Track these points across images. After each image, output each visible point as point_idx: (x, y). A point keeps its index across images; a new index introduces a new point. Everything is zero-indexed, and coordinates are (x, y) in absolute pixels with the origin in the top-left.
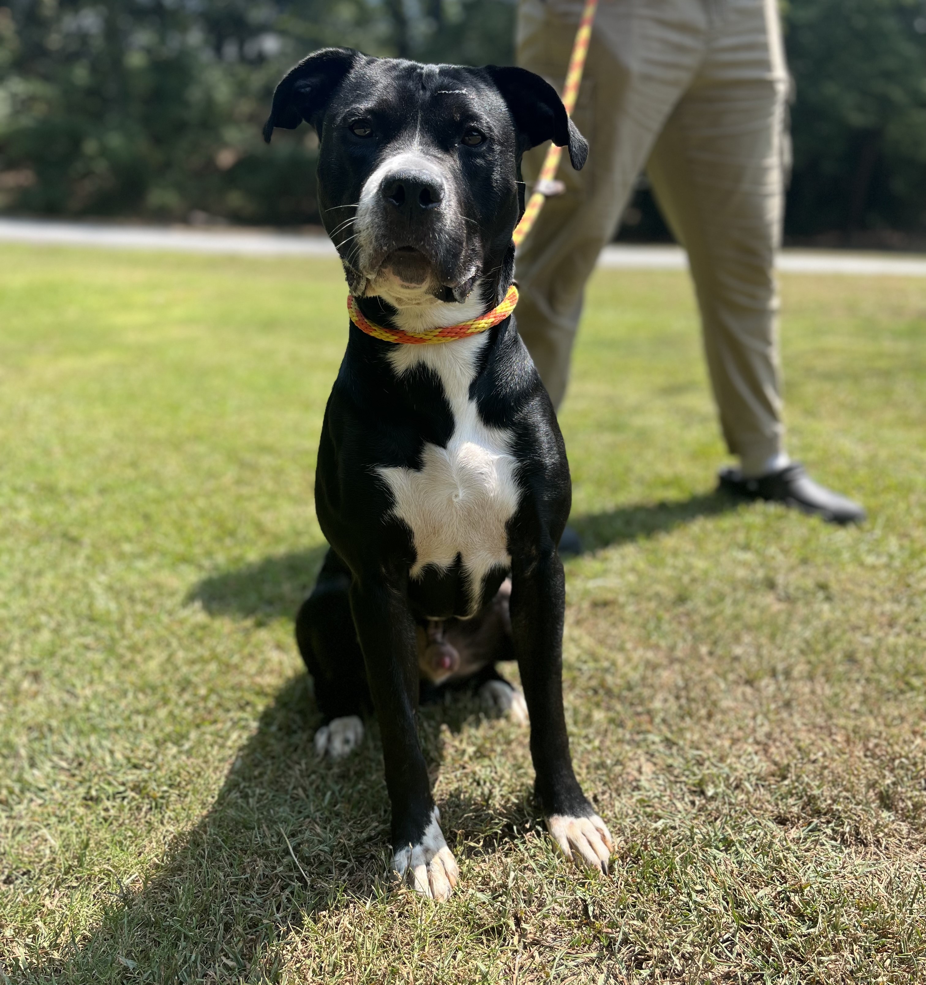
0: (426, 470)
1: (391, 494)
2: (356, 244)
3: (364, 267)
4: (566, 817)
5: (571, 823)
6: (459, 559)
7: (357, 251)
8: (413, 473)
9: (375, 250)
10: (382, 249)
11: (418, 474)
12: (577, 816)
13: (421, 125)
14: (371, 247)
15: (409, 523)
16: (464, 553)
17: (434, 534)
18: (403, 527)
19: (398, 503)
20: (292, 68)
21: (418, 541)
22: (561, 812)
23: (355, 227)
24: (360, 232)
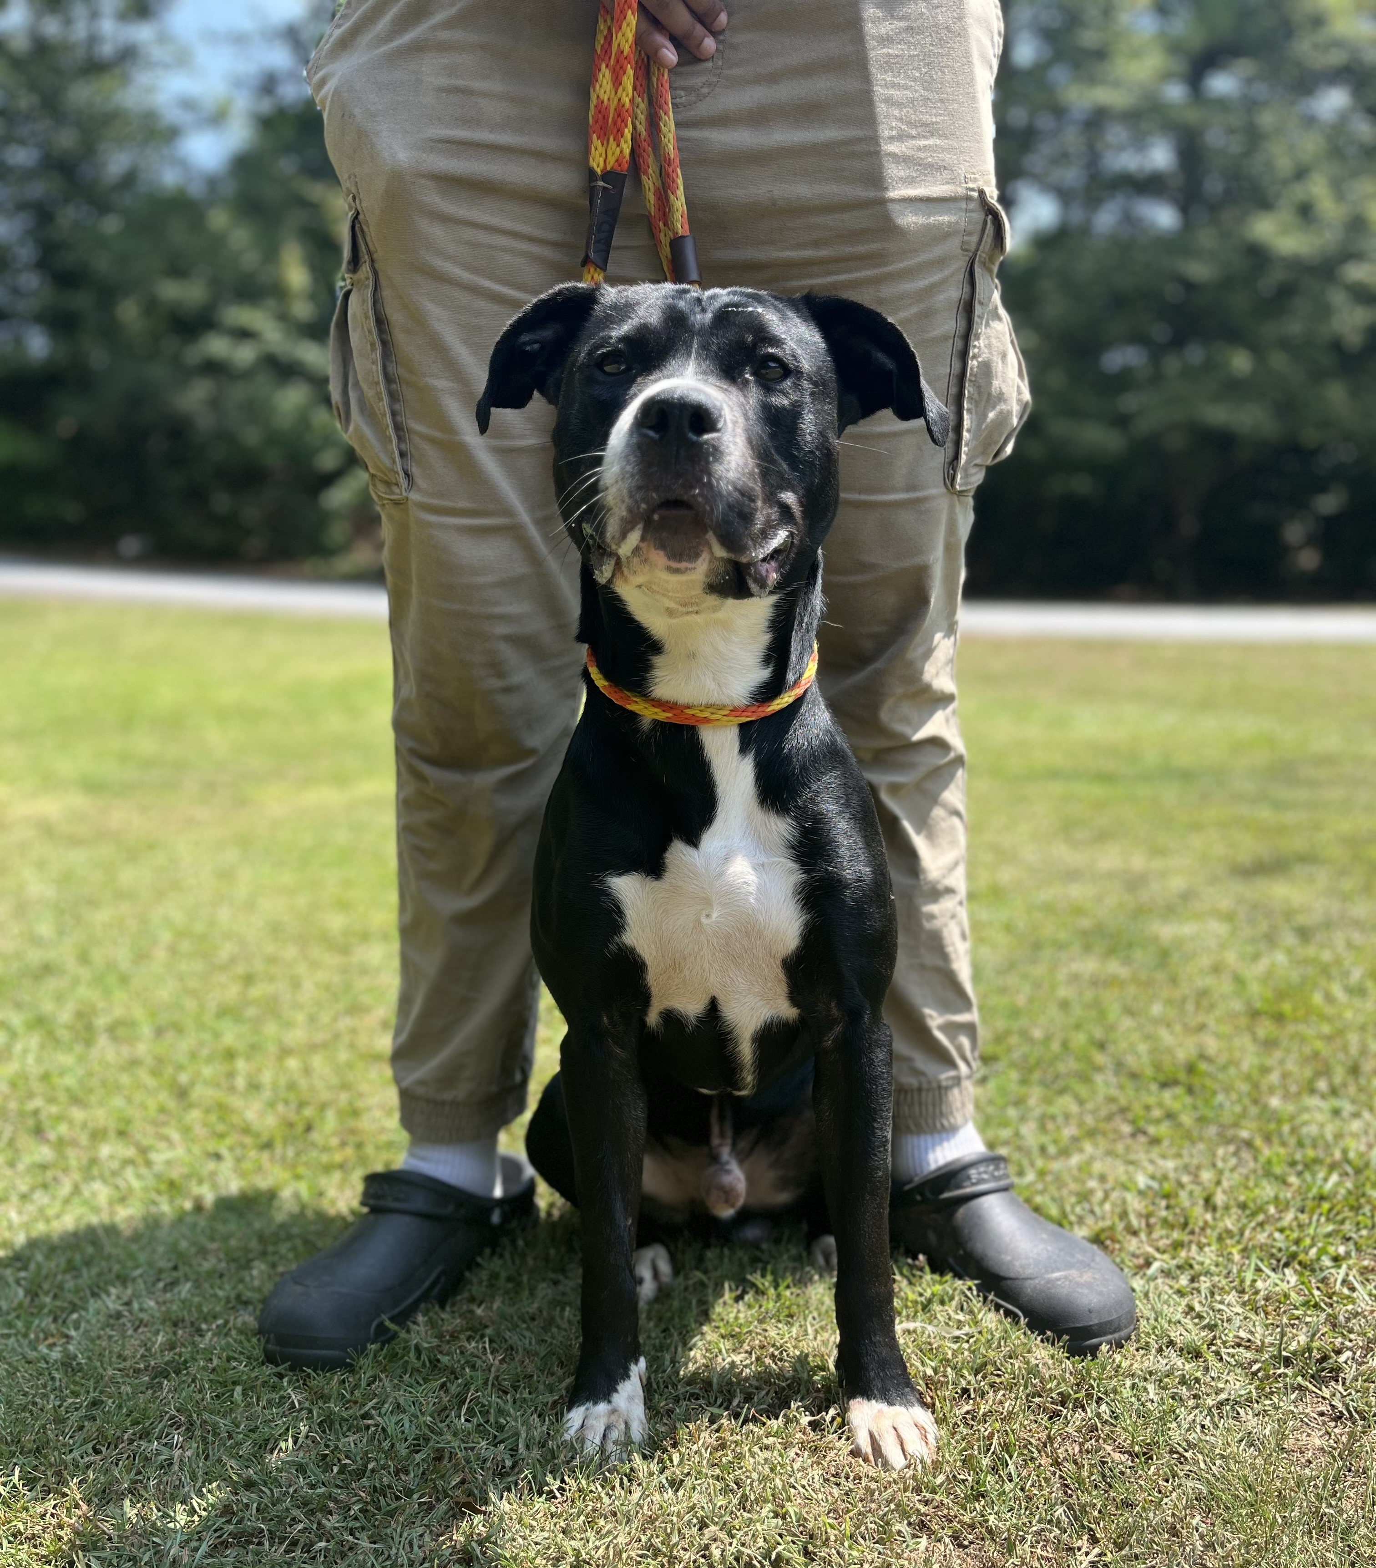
0: (668, 876)
1: (620, 912)
2: (603, 507)
3: (613, 538)
4: (874, 1402)
5: (880, 1411)
6: (713, 1006)
7: (603, 518)
8: (651, 884)
9: (630, 510)
10: (638, 507)
11: (656, 884)
12: (891, 1403)
13: (697, 353)
14: (623, 507)
15: (642, 953)
16: (721, 998)
17: (674, 969)
18: (634, 958)
19: (628, 925)
20: (515, 318)
21: (653, 978)
22: (867, 1394)
23: (601, 483)
24: (607, 488)
